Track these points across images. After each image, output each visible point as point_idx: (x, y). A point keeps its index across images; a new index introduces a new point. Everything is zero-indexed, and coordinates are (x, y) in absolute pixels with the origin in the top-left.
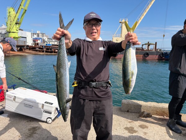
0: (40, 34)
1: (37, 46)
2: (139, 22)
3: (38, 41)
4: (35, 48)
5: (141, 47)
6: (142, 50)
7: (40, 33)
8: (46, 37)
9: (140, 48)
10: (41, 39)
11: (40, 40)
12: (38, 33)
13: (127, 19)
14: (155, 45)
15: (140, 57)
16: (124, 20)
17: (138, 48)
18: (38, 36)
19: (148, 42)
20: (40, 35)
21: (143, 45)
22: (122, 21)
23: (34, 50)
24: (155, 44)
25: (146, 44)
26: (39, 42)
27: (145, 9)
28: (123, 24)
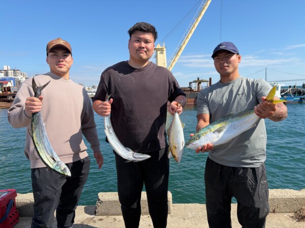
0: (10, 71)
1: (9, 93)
2: (183, 48)
3: (7, 83)
4: (6, 97)
5: (189, 86)
6: (191, 90)
7: (9, 68)
8: (22, 76)
9: (186, 88)
10: (13, 79)
11: (12, 81)
12: (5, 68)
13: (164, 44)
14: (209, 83)
15: (191, 102)
16: (159, 45)
17: (185, 88)
18: (7, 74)
19: (198, 79)
20: (10, 73)
21: (190, 83)
22: (157, 47)
23: (4, 101)
24: (209, 80)
25: (195, 82)
26: (9, 85)
27: (190, 28)
28: (159, 52)
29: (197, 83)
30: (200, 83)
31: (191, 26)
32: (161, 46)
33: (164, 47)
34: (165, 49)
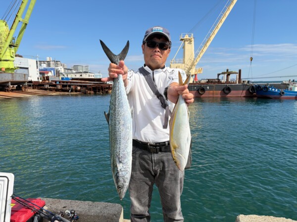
0: (52, 62)
1: (47, 81)
2: (212, 39)
3: (48, 73)
4: (43, 85)
5: (217, 78)
6: (218, 82)
7: (51, 60)
8: (61, 67)
9: (214, 80)
10: (53, 69)
11: (52, 71)
12: (48, 60)
13: (192, 35)
14: (238, 75)
15: (217, 94)
16: (187, 35)
17: (212, 80)
18: (49, 65)
19: (227, 70)
20: (52, 64)
21: (219, 75)
22: (185, 38)
23: (42, 89)
24: (238, 72)
25: (223, 73)
26: (50, 74)
27: (220, 17)
28: (186, 43)
29: (226, 75)
30: (228, 75)
31: (222, 15)
32: (189, 37)
33: (192, 37)
34: (193, 40)
